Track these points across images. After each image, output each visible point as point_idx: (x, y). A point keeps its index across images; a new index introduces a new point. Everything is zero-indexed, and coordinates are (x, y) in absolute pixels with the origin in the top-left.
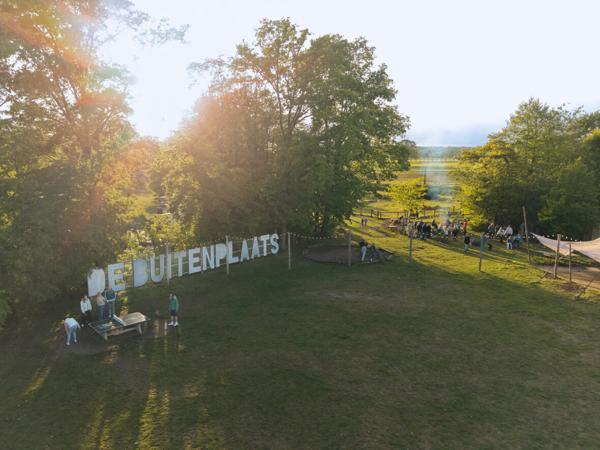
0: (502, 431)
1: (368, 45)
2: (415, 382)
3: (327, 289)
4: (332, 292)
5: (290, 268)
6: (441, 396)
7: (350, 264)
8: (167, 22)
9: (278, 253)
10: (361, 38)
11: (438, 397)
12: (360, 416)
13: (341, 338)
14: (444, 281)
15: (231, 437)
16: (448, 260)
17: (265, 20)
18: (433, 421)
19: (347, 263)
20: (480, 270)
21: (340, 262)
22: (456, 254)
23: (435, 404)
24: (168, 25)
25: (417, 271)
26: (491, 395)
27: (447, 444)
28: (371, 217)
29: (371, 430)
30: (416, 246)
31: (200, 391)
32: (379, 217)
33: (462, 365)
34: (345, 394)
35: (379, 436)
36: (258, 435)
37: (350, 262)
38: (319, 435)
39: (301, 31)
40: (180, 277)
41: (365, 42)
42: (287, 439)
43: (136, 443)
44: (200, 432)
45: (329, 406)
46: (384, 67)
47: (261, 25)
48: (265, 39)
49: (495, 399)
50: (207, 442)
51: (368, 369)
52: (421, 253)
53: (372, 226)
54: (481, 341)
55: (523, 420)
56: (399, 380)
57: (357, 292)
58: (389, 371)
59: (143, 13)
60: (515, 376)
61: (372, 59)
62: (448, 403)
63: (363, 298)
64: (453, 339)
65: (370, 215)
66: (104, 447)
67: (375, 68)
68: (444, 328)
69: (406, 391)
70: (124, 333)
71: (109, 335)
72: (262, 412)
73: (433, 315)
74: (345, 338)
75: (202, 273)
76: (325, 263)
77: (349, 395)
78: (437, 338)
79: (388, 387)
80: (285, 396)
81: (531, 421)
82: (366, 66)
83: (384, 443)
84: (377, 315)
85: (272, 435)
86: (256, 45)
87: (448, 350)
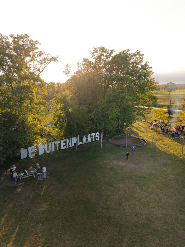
0: (160, 241)
1: (141, 53)
2: (132, 211)
3: (113, 159)
4: (115, 161)
5: (102, 148)
6: (140, 219)
7: (127, 147)
8: (50, 55)
9: (99, 140)
10: (138, 51)
11: (138, 220)
12: (103, 226)
13: (110, 186)
14: (164, 158)
15: (50, 231)
16: (170, 146)
17: (95, 47)
18: (132, 232)
19: (126, 146)
20: (182, 153)
21: (123, 146)
22: (176, 143)
23: (136, 223)
24: (50, 56)
25: (155, 151)
26: (162, 221)
27: (133, 245)
28: (145, 122)
29: (105, 234)
30: (159, 138)
31: (46, 208)
32: (148, 122)
33: (155, 204)
34: (101, 214)
35: (107, 238)
36: (60, 232)
37: (127, 146)
38: (83, 234)
39: (110, 50)
40: (58, 151)
41: (140, 52)
42: (71, 235)
43: (15, 230)
44: (40, 227)
45: (93, 220)
46: (147, 63)
47: (93, 49)
48: (94, 55)
49: (163, 223)
50: (40, 233)
51: (115, 203)
52: (160, 142)
53: (144, 127)
54: (168, 192)
55: (171, 236)
56: (126, 209)
57: (125, 161)
58: (123, 204)
59: (42, 52)
60: (176, 212)
61: (143, 59)
62: (142, 224)
63: (126, 165)
64: (157, 190)
65: (145, 121)
66: (4, 230)
67: (143, 63)
68: (155, 183)
69: (126, 215)
70: (28, 177)
71: (22, 178)
72: (66, 220)
73: (153, 176)
74: (111, 186)
75: (67, 149)
76: (117, 145)
77: (102, 215)
78: (150, 189)
79: (120, 213)
80: (77, 213)
81: (174, 237)
82: (140, 62)
83: (108, 241)
84: (129, 174)
85: (66, 232)
86: (91, 58)
87: (152, 196)
